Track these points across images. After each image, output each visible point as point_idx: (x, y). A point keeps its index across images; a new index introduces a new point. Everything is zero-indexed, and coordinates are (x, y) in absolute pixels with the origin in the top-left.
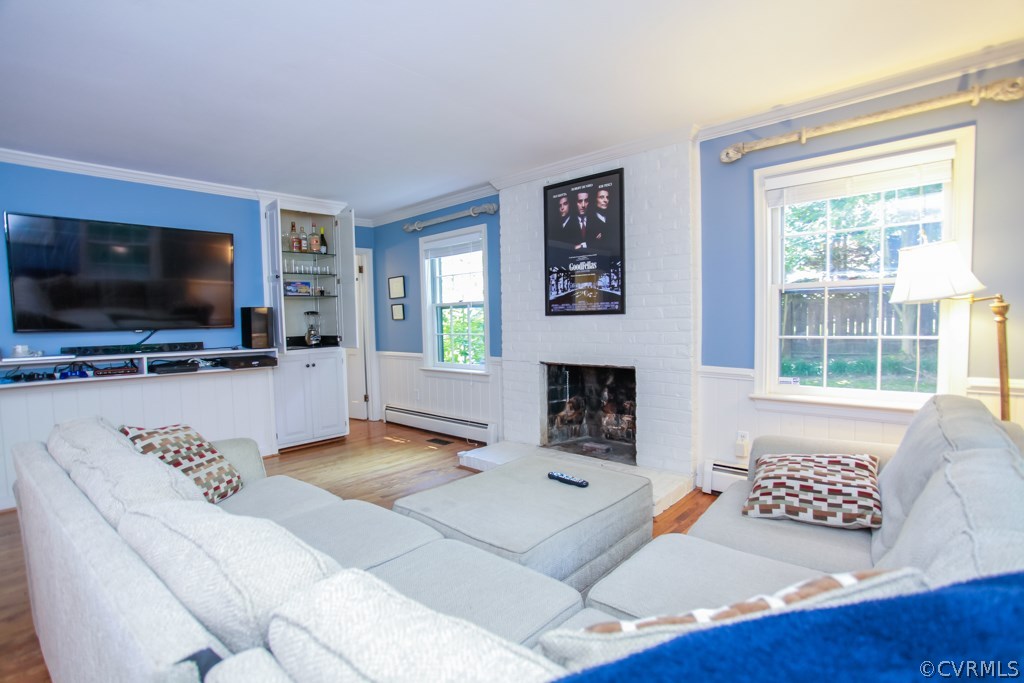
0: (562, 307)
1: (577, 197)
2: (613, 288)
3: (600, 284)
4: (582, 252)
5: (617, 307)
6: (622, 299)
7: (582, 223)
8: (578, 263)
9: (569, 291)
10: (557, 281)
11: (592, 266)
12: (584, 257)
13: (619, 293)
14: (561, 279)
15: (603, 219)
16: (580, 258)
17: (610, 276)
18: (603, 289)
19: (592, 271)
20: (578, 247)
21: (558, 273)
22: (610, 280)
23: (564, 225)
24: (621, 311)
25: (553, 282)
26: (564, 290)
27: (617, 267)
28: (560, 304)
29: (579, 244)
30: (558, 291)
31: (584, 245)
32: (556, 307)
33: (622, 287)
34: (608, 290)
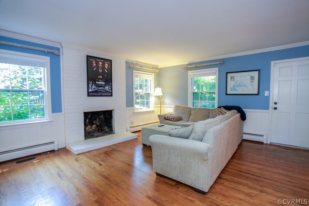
0: (94, 94)
1: (99, 63)
2: (109, 90)
3: (106, 88)
4: (100, 79)
5: (110, 95)
6: (112, 93)
7: (101, 71)
8: (99, 82)
9: (96, 89)
10: (92, 86)
11: (103, 83)
12: (101, 80)
13: (111, 91)
14: (93, 86)
15: (106, 71)
16: (100, 80)
17: (108, 86)
18: (106, 90)
19: (103, 84)
20: (99, 77)
21: (92, 83)
22: (109, 88)
23: (94, 69)
24: (112, 96)
25: (90, 86)
26: (94, 89)
27: (110, 84)
28: (93, 93)
29: (99, 76)
30: (92, 89)
31: (101, 77)
32: (91, 94)
33: (112, 89)
34: (108, 90)
